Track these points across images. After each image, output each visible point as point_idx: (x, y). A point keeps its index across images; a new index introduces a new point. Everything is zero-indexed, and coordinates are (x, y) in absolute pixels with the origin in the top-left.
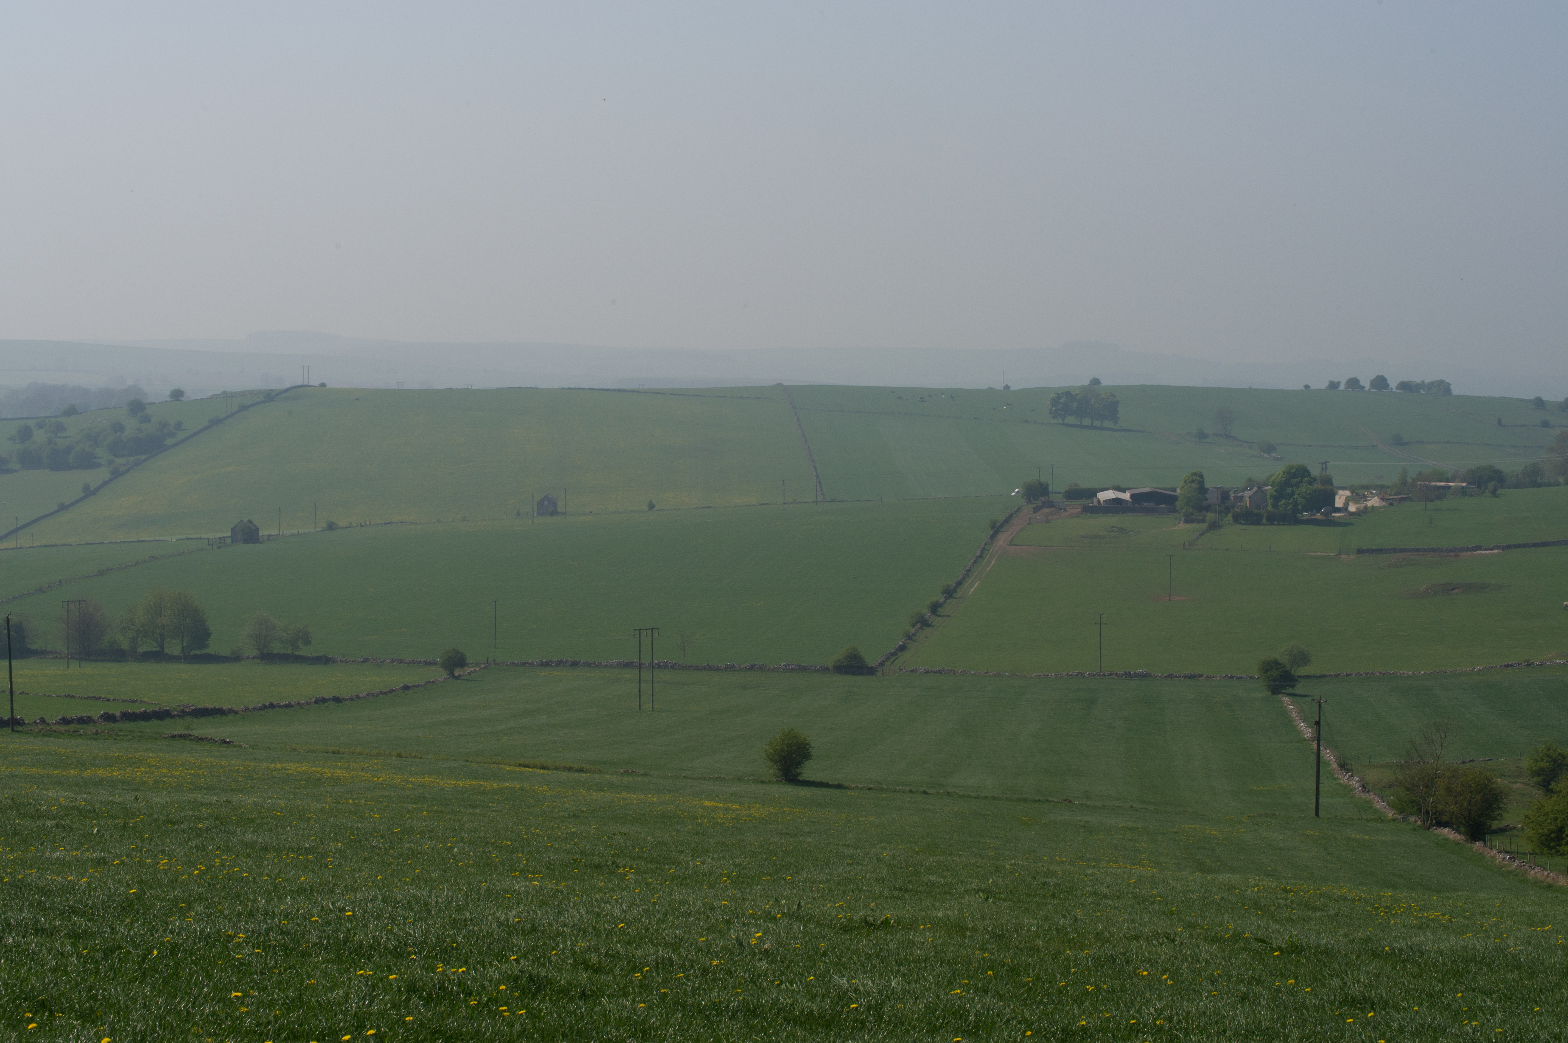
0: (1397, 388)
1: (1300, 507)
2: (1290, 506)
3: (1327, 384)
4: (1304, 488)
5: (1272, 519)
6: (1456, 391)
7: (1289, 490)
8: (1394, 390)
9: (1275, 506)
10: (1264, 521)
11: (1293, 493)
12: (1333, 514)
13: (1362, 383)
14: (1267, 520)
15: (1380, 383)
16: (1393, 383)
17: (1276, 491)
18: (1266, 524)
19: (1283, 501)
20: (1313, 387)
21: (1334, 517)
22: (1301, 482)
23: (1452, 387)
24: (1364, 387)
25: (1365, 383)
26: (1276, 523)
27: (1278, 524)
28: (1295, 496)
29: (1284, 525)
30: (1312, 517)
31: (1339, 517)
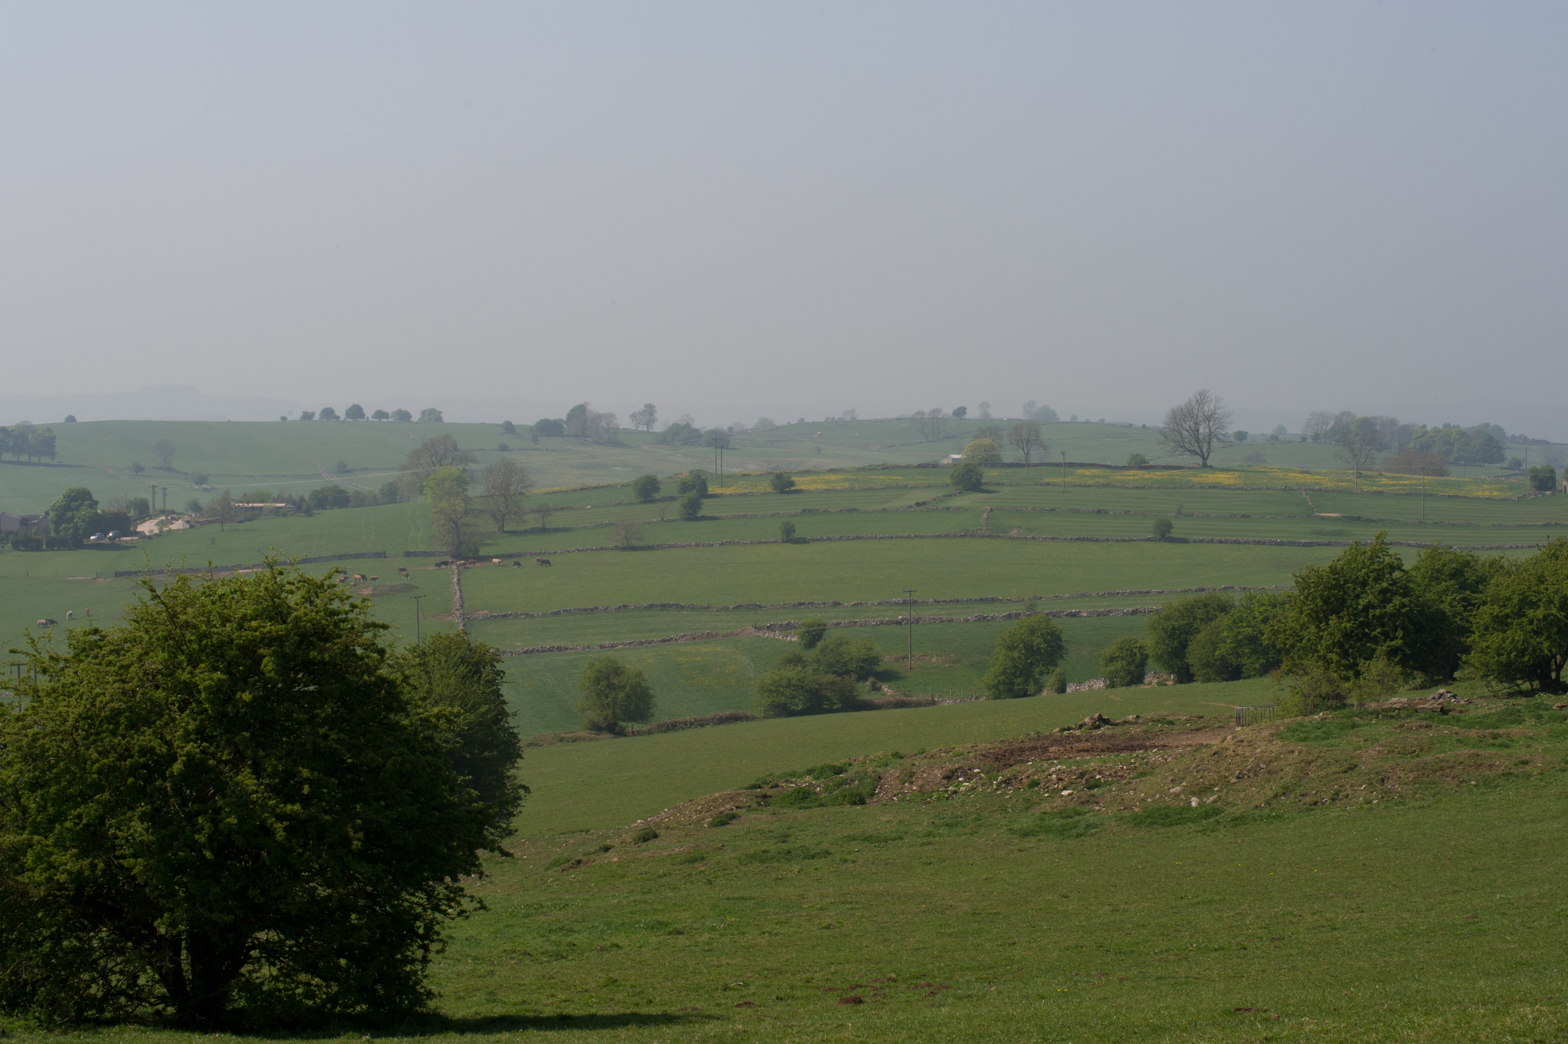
0: (374, 416)
1: (81, 532)
2: (71, 531)
3: (301, 414)
4: (84, 512)
5: (52, 545)
6: (446, 418)
7: (69, 514)
8: (370, 419)
9: (57, 531)
10: (44, 547)
11: (73, 517)
12: (122, 538)
13: (337, 413)
14: (47, 545)
15: (356, 412)
16: (369, 413)
17: (56, 515)
18: (46, 550)
19: (64, 526)
20: (290, 418)
21: (123, 541)
22: (82, 505)
23: (443, 416)
24: (339, 417)
25: (341, 413)
26: (56, 548)
27: (59, 550)
28: (76, 520)
29: (64, 550)
30: (101, 541)
31: (126, 541)
